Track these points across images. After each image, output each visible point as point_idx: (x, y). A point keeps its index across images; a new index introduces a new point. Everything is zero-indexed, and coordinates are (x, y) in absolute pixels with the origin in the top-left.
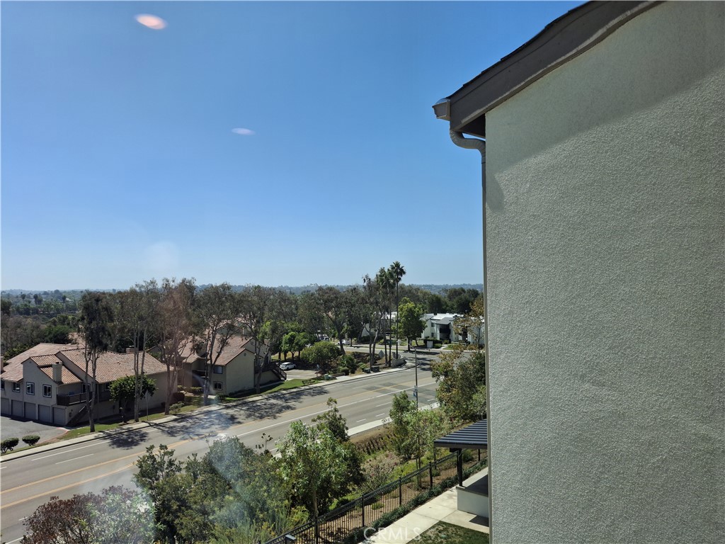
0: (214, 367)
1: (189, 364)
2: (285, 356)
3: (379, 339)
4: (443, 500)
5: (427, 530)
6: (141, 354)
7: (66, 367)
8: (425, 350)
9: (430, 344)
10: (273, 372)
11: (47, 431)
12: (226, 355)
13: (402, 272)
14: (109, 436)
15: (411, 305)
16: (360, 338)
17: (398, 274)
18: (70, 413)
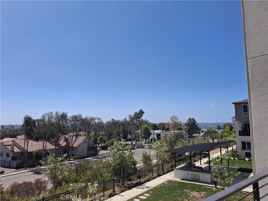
0: (73, 148)
1: (63, 147)
2: (99, 145)
3: (134, 139)
4: (168, 175)
5: (164, 182)
6: (45, 142)
7: (16, 146)
8: (151, 143)
9: (153, 141)
10: (94, 150)
11: (7, 170)
12: (77, 143)
13: (143, 113)
14: (32, 171)
15: (146, 126)
16: (127, 139)
17: (142, 113)
18: (17, 164)
